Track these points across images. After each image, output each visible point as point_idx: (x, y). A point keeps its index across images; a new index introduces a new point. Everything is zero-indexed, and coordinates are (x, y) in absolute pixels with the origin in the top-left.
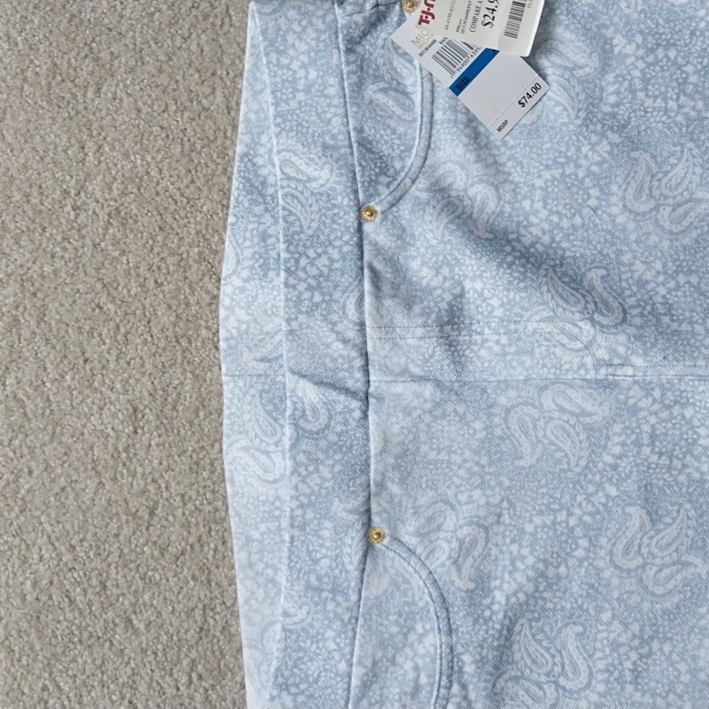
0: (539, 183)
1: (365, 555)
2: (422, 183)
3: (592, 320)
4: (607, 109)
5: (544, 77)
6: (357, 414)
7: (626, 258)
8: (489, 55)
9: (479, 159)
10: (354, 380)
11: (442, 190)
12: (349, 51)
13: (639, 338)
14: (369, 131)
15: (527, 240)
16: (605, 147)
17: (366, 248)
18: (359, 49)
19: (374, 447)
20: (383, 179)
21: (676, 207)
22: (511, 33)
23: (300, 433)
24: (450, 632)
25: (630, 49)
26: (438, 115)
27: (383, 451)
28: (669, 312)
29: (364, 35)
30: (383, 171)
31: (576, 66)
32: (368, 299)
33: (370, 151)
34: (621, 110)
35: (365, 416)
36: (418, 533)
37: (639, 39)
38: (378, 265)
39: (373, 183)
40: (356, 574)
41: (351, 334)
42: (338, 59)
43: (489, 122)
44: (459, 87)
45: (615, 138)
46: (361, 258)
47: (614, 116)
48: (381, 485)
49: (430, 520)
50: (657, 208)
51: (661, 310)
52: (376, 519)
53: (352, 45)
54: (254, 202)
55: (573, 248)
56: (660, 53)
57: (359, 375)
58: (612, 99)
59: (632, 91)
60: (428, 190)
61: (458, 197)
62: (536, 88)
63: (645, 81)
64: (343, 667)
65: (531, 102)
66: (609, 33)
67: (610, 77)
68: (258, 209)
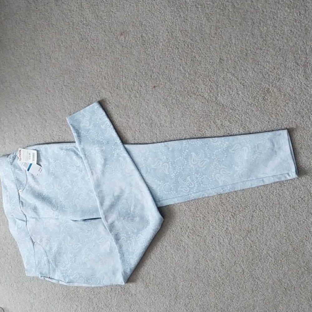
0: (44, 185)
1: (33, 245)
2: (27, 186)
3: (52, 209)
4: (51, 172)
5: (41, 166)
6: (25, 225)
7: (58, 197)
8: (31, 164)
9: (35, 181)
10: (25, 219)
11: (31, 187)
12: (11, 165)
13: (59, 212)
14: (18, 177)
15: (44, 195)
16: (52, 178)
17: (20, 198)
18: (13, 164)
19: (28, 230)
20: (21, 186)
21: (65, 187)
22: (33, 160)
23: (18, 228)
24: (47, 256)
25: (52, 161)
26: (27, 174)
27: (30, 230)
28: (64, 207)
29: (13, 161)
30: (21, 184)
31: (45, 165)
32: (21, 207)
33: (19, 181)
34: (53, 171)
35: (26, 224)
36: (39, 242)
37: (53, 159)
38: (22, 201)
39: (20, 186)
40: (33, 248)
41: (21, 212)
42: (10, 166)
43: (35, 175)
44: (28, 170)
45: (53, 177)
46: (20, 200)
47: (52, 172)
48: (32, 235)
49: (41, 240)
50: (62, 188)
51: (63, 206)
52: (33, 240)
53: (11, 164)
54: (5, 190)
55: (51, 195)
56: (57, 161)
57: (25, 218)
58: (52, 170)
59: (54, 168)
60: (28, 187)
61: (33, 188)
62: (40, 168)
63: (56, 166)
64: (35, 261)
65: (40, 170)
66: (49, 158)
67: (50, 166)
68: (6, 191)
